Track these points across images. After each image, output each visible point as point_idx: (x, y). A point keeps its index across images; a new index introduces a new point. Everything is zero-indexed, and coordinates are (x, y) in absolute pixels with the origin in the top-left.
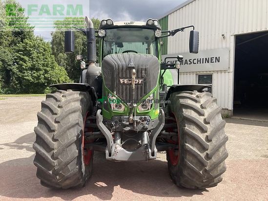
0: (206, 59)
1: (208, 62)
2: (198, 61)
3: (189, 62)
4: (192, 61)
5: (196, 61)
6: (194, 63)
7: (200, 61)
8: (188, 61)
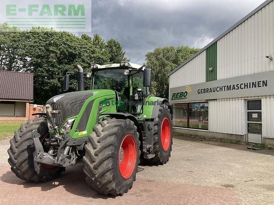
0: (253, 83)
1: (255, 87)
2: (245, 86)
3: (236, 88)
4: (239, 86)
5: (243, 86)
6: (241, 88)
7: (247, 86)
8: (235, 86)
